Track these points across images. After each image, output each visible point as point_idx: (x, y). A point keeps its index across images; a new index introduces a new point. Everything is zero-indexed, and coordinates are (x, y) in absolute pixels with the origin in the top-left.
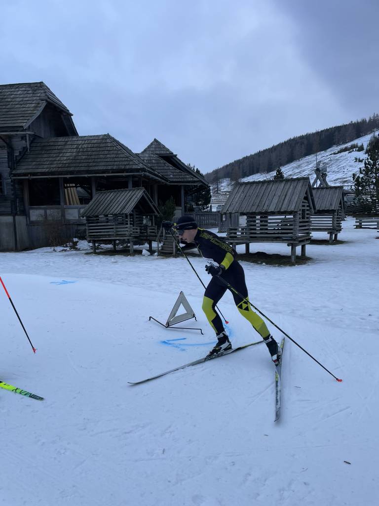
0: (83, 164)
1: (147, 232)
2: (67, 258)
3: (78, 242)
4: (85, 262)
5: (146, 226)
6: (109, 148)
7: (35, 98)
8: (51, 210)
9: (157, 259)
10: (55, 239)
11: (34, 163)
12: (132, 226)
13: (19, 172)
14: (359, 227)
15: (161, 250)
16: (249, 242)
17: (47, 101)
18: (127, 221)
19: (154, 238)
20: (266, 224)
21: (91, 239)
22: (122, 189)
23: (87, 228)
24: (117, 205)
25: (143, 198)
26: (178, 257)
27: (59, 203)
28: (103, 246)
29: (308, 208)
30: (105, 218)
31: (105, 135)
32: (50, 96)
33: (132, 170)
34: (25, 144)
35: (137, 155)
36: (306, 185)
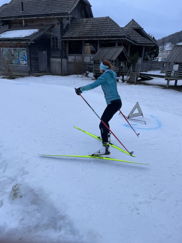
0: (95, 33)
1: (122, 71)
2: (83, 80)
3: (88, 73)
5: (122, 67)
6: (108, 25)
8: (78, 57)
9: (126, 85)
10: (79, 71)
11: (72, 32)
12: (115, 66)
13: (65, 36)
15: (129, 80)
16: (177, 79)
19: (126, 73)
22: (113, 47)
23: (93, 66)
24: (109, 55)
25: (122, 52)
26: (137, 84)
27: (81, 53)
31: (107, 17)
33: (118, 37)
34: (68, 22)
35: (122, 28)
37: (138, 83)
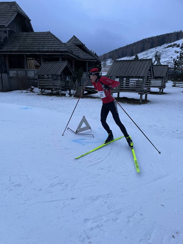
0: (36, 48)
1: (68, 85)
2: (28, 96)
3: (33, 88)
4: (37, 99)
5: (68, 81)
6: (49, 39)
8: (21, 71)
9: (73, 99)
10: (22, 86)
11: (11, 46)
12: (60, 81)
13: (3, 50)
14: (174, 86)
15: (76, 94)
16: (119, 91)
17: (17, 12)
18: (58, 79)
19: (72, 88)
20: (128, 83)
22: (56, 62)
23: (38, 81)
24: (53, 70)
25: (67, 67)
26: (84, 98)
27: (24, 68)
28: (46, 91)
29: (150, 75)
30: (47, 76)
31: (48, 32)
32: (19, 10)
33: (61, 52)
34: (6, 35)
35: (64, 44)
36: (150, 63)
37: (85, 96)
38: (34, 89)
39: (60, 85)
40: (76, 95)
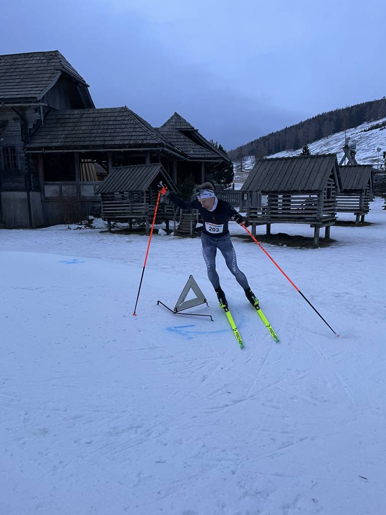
0: (99, 139)
1: (164, 211)
2: (81, 236)
3: (93, 220)
4: (99, 241)
5: (163, 204)
6: (126, 122)
7: (49, 68)
8: (67, 187)
9: (173, 239)
10: (71, 217)
11: (48, 137)
12: (147, 204)
13: (33, 145)
15: (178, 229)
16: (270, 222)
17: (62, 71)
18: (143, 199)
19: (171, 216)
20: (288, 203)
21: (106, 217)
22: (139, 165)
23: (102, 205)
24: (133, 181)
25: (160, 175)
26: (195, 237)
27: (74, 179)
28: (119, 224)
30: (121, 195)
31: (122, 107)
32: (65, 66)
33: (149, 145)
34: (39, 116)
35: (156, 129)
36: (332, 163)
37: (198, 233)
38: (93, 222)
39: (147, 212)
40: (181, 231)
